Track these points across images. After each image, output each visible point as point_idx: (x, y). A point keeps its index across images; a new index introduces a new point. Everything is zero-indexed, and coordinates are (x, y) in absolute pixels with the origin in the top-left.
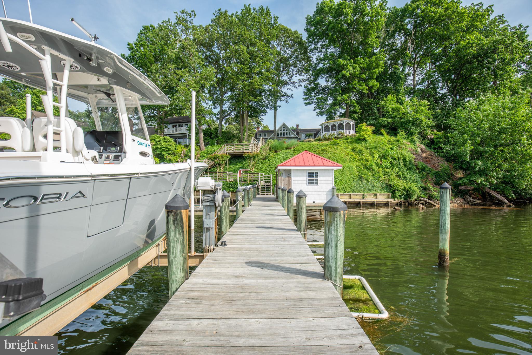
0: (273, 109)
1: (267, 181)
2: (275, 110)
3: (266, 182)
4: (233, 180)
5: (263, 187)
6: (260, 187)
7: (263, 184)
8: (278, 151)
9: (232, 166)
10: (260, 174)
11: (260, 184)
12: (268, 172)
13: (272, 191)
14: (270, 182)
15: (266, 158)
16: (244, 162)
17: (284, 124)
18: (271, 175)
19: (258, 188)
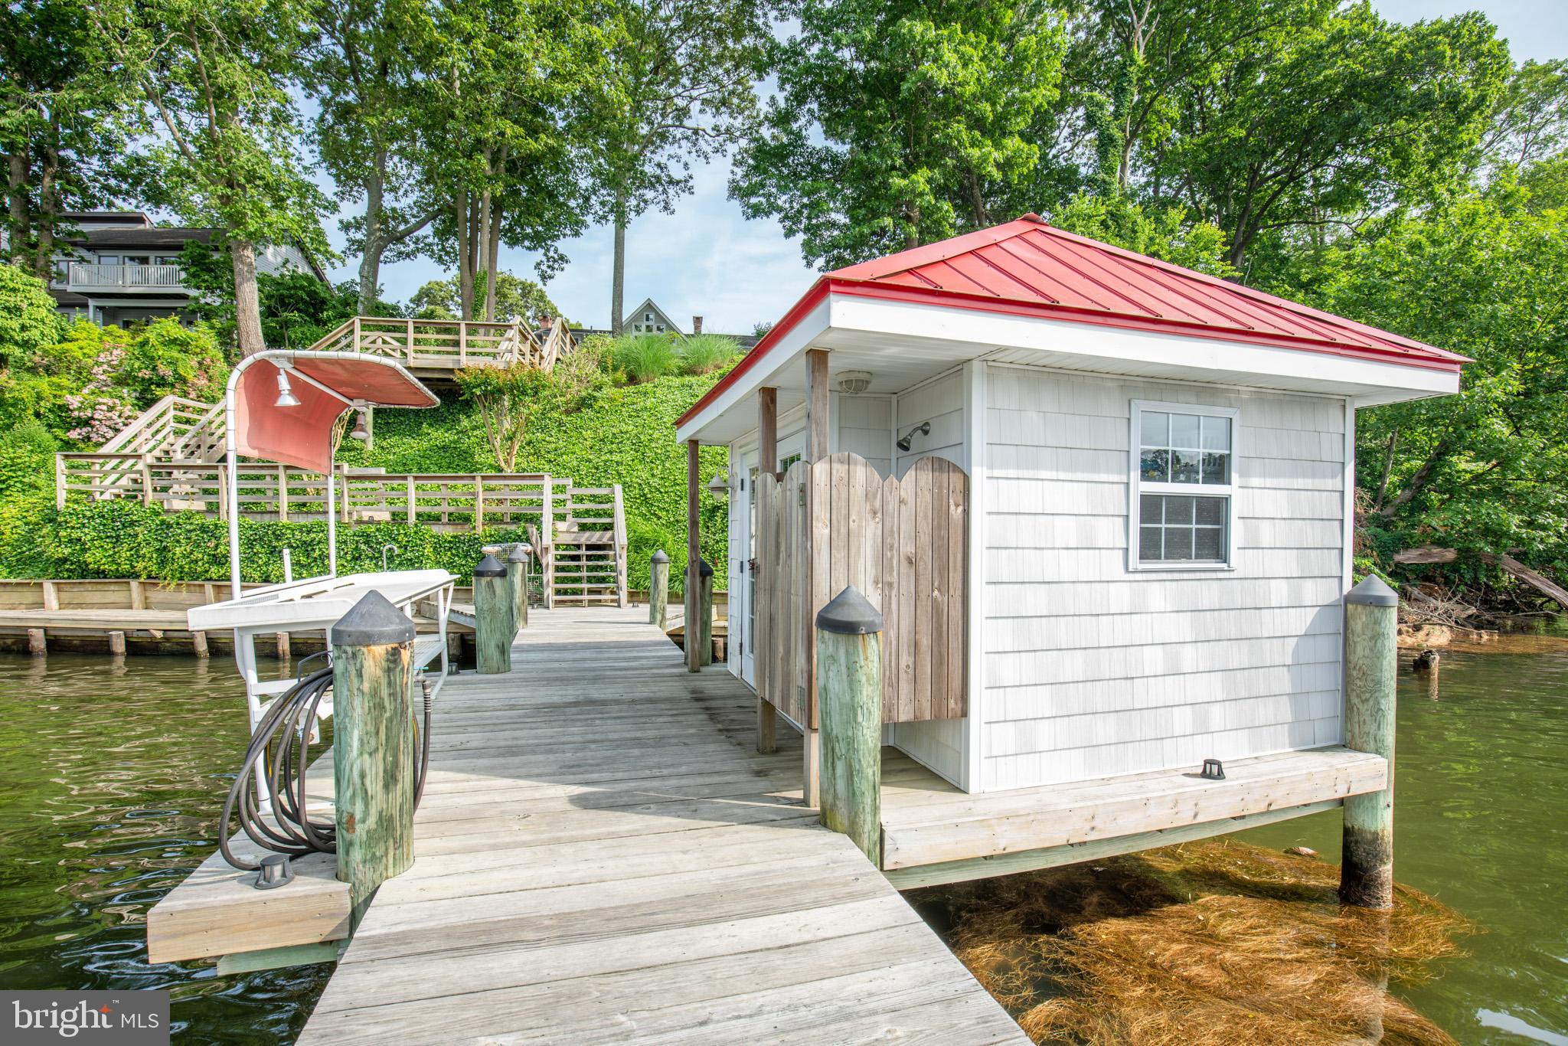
0: (611, 218)
1: (598, 520)
2: (621, 223)
3: (583, 528)
4: (386, 516)
5: (570, 556)
6: (549, 560)
7: (568, 539)
8: (642, 376)
9: (394, 440)
10: (548, 483)
11: (548, 540)
12: (600, 474)
13: (623, 580)
14: (608, 527)
15: (583, 404)
16: (465, 422)
17: (649, 306)
18: (618, 488)
19: (536, 564)
